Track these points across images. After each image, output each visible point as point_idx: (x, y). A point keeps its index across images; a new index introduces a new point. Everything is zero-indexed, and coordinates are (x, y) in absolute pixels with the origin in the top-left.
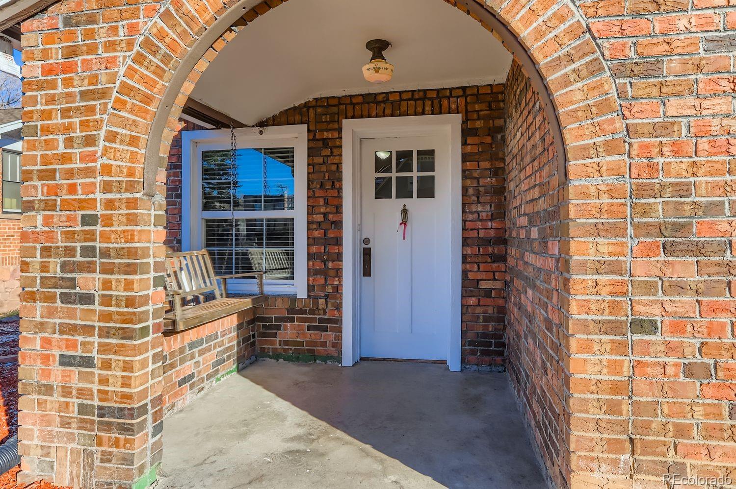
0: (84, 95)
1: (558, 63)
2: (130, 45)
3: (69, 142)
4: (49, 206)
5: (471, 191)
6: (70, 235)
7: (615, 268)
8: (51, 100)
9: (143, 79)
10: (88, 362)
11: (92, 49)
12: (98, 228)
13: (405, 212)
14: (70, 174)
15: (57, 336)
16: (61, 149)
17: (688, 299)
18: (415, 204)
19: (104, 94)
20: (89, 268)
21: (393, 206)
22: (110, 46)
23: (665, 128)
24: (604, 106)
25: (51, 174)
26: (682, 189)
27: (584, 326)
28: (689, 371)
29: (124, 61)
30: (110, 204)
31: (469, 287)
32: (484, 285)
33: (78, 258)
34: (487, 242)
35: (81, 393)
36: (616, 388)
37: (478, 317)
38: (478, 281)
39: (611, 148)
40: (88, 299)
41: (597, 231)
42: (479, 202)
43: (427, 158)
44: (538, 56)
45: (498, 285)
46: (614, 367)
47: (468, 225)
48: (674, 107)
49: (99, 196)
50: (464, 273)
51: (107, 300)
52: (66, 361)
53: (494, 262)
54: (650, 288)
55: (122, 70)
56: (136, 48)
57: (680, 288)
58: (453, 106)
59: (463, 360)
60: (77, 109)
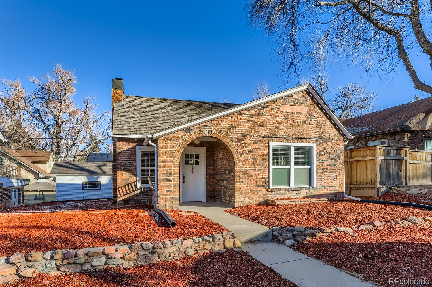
0: (170, 150)
1: (234, 152)
2: (177, 144)
3: (167, 157)
4: (164, 167)
5: (208, 164)
6: (167, 172)
7: (239, 176)
8: (164, 151)
9: (180, 149)
10: (171, 191)
11: (171, 144)
12: (172, 171)
13: (192, 168)
14: (167, 162)
15: (165, 187)
16: (166, 158)
17: (246, 179)
18: (195, 166)
19: (173, 150)
20: (171, 177)
21: (190, 167)
22: (174, 143)
23: (244, 161)
24: (239, 158)
25: (164, 162)
26: (246, 167)
27: (236, 182)
28: (246, 187)
29: (176, 146)
30: (174, 167)
31: (208, 184)
32: (211, 184)
33: (169, 175)
34: (211, 175)
35: (170, 195)
36: (239, 189)
37: (209, 191)
38: (209, 183)
39: (239, 162)
40: (171, 181)
41: (238, 172)
42: (210, 166)
43: (197, 156)
44: (232, 151)
45: (213, 184)
46: (239, 187)
47: (208, 171)
48: (246, 158)
49: (172, 166)
50: (207, 181)
51: (174, 181)
52: (166, 191)
53: (213, 179)
54: (243, 178)
55: (176, 147)
56: (178, 144)
57: (245, 178)
58: (204, 145)
59: (207, 200)
60: (169, 153)
